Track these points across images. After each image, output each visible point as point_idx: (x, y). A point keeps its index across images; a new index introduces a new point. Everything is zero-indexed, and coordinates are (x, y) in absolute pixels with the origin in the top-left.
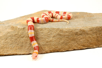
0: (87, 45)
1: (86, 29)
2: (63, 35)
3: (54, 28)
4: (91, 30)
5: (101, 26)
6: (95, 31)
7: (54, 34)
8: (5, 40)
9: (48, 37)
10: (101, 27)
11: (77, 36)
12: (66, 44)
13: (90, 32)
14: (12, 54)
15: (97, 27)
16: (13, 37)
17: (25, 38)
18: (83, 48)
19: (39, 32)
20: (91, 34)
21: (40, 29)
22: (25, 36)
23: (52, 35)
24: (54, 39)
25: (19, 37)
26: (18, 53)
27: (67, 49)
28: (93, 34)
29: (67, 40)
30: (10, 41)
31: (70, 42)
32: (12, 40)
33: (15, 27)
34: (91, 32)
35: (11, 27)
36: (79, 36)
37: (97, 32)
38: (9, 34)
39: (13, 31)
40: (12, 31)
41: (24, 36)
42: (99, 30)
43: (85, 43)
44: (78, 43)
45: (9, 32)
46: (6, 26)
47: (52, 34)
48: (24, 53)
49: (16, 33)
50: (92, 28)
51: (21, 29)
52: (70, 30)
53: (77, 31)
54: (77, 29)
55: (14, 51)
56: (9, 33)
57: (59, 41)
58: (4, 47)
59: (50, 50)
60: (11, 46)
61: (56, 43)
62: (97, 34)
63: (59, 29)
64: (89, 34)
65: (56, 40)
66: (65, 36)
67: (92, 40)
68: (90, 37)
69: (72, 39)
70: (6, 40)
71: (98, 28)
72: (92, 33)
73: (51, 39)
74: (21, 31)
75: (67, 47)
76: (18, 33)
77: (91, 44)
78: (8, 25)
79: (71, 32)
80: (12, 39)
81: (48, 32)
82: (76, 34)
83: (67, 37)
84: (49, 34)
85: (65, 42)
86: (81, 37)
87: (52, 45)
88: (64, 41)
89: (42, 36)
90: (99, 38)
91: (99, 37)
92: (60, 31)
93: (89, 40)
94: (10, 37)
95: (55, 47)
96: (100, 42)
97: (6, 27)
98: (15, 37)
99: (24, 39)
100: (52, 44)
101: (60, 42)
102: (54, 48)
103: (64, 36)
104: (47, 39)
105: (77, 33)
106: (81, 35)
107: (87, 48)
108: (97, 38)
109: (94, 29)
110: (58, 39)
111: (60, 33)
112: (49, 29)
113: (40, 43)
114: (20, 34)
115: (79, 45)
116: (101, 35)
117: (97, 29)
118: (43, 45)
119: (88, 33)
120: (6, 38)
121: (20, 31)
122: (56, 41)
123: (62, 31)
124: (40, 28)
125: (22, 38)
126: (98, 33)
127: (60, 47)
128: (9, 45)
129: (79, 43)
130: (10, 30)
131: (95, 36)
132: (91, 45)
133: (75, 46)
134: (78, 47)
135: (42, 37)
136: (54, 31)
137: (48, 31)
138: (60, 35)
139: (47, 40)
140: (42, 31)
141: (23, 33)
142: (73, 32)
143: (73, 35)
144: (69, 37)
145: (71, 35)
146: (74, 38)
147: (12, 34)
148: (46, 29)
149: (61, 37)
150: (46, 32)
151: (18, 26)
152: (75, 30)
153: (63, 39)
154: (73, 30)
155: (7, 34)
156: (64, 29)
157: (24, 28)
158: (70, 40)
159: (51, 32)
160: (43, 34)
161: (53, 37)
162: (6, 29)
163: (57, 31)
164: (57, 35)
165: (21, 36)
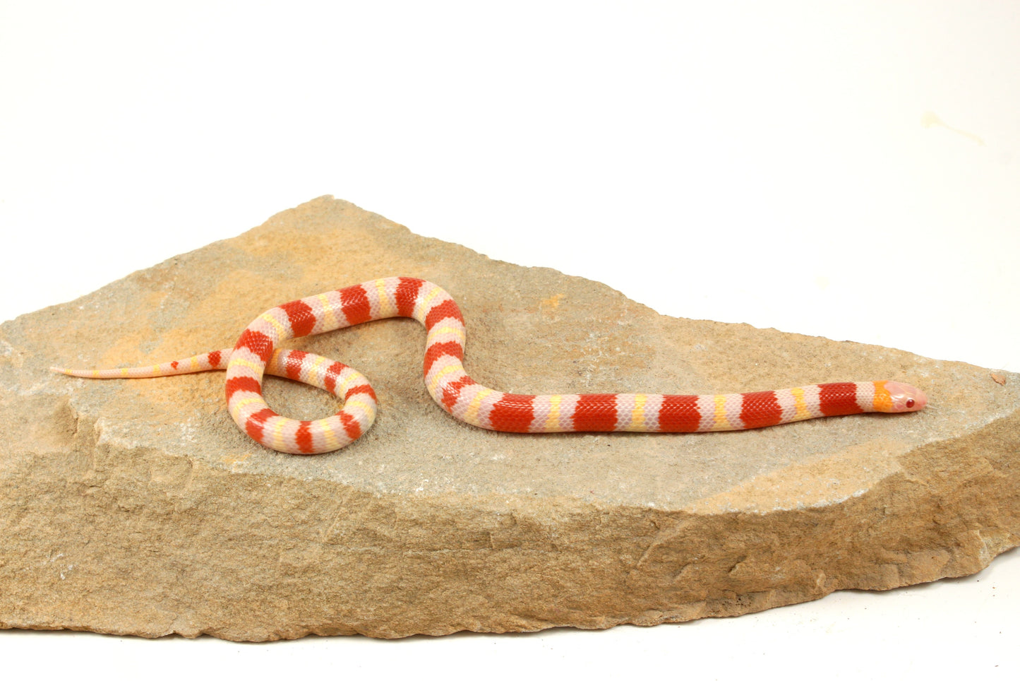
0: (550, 611)
1: (548, 515)
2: (390, 540)
3: (337, 484)
4: (581, 524)
5: (652, 505)
6: (607, 533)
7: (336, 527)
8: (13, 515)
9: (295, 536)
10: (650, 509)
11: (486, 551)
12: (411, 599)
13: (573, 537)
14: (57, 624)
15: (624, 509)
16: (71, 502)
17: (143, 519)
18: (521, 626)
19: (238, 497)
20: (580, 552)
21: (246, 480)
22: (145, 510)
23: (324, 532)
24: (333, 560)
25: (108, 507)
26: (93, 625)
27: (416, 626)
28: (597, 552)
29: (415, 573)
30: (48, 529)
31: (438, 585)
32: (63, 518)
33: (86, 422)
34: (580, 536)
35: (58, 405)
36: (497, 556)
37: (618, 539)
38: (40, 477)
39: (66, 450)
40: (58, 455)
41: (141, 507)
42: (638, 528)
43: (540, 597)
44: (488, 597)
45: (43, 458)
46: (23, 393)
47: (320, 520)
48: (132, 630)
49: (90, 475)
50: (588, 512)
51: (122, 456)
52: (443, 516)
53: (488, 523)
54: (489, 513)
55: (74, 603)
56: (38, 462)
57: (367, 577)
58: (9, 567)
59: (306, 627)
60: (50, 567)
61: (343, 583)
62: (619, 552)
63: (368, 495)
64: (567, 548)
65: (343, 568)
66: (403, 547)
67: (583, 585)
68: (573, 570)
69: (449, 567)
70: (20, 516)
71: (631, 518)
72: (590, 542)
73: (313, 553)
74: (117, 472)
75: (416, 615)
76: (100, 477)
77: (578, 608)
78: (36, 387)
79: (445, 524)
80: (62, 511)
81: (298, 507)
82: (483, 539)
83: (419, 557)
84: (304, 522)
85: (402, 585)
86: (515, 562)
87: (319, 594)
88: (394, 577)
89: (258, 526)
90: (634, 572)
91: (635, 568)
92: (374, 511)
93: (564, 587)
94: (47, 497)
95: (338, 612)
96: (638, 597)
97: (22, 402)
98: (80, 502)
99: (140, 525)
100: (316, 591)
101: (372, 584)
102: (331, 619)
103: (401, 547)
104: (291, 554)
105: (487, 534)
106: (512, 546)
107: (550, 626)
108: (624, 576)
109: (604, 520)
110: (360, 560)
111: (371, 525)
112: (301, 483)
113: (242, 575)
114: (111, 485)
115: (498, 605)
116: (646, 556)
117: (624, 520)
118: (260, 586)
119: (557, 542)
120: (21, 502)
121: (111, 465)
122: (347, 575)
123: (384, 512)
124: (245, 475)
125: (127, 519)
126: (626, 544)
127: (366, 613)
128: (43, 556)
129: (499, 596)
130: (48, 446)
131: (605, 560)
132: (577, 615)
133: (473, 610)
134: (488, 617)
135: (256, 532)
136: (340, 502)
137: (298, 498)
138: (375, 538)
139: (288, 561)
140: (254, 493)
141: (136, 486)
142: (461, 530)
143: (461, 543)
144: (433, 553)
145: (448, 542)
146: (464, 565)
147: (62, 480)
148: (281, 483)
149: (376, 550)
150: (285, 506)
151: (103, 424)
152: (473, 517)
153: (392, 568)
154: (459, 514)
155: (29, 474)
156: (404, 502)
157: (139, 452)
158: (439, 576)
159: (314, 506)
160: (263, 517)
161: (326, 544)
162: (26, 422)
163: (357, 509)
164: (354, 533)
165: (119, 502)
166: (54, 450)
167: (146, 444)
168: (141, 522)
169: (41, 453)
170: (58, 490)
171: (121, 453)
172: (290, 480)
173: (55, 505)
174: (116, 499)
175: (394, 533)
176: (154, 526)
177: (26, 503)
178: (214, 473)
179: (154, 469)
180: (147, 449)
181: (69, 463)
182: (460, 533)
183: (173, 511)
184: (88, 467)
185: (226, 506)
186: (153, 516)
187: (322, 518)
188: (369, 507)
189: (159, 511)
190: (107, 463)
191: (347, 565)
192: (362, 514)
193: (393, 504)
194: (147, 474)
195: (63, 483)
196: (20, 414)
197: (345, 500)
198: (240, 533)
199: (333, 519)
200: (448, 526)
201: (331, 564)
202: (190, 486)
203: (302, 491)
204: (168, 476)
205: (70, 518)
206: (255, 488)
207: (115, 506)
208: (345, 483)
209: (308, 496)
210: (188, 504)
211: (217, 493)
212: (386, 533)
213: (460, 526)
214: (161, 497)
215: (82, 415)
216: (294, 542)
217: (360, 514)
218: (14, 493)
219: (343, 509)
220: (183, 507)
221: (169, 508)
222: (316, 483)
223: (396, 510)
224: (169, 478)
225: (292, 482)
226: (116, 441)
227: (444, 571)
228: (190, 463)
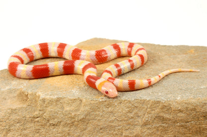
2: (170, 120)
3: (144, 100)
7: (146, 117)
8: (4, 133)
9: (129, 124)
17: (61, 127)
19: (103, 111)
22: (62, 123)
23: (140, 121)
25: (45, 125)
29: (181, 133)
32: (26, 132)
33: (32, 94)
35: (18, 92)
38: (14, 117)
39: (25, 106)
40: (21, 108)
45: (15, 110)
46: (3, 90)
47: (138, 116)
49: (37, 113)
51: (51, 102)
52: (191, 107)
56: (13, 111)
63: (159, 102)
66: (175, 122)
69: (194, 129)
70: (7, 133)
73: (137, 130)
74: (49, 109)
76: (41, 113)
78: (7, 88)
79: (191, 110)
80: (25, 129)
81: (129, 112)
83: (182, 126)
84: (132, 118)
89: (112, 121)
92: (162, 108)
94: (18, 124)
97: (3, 92)
98: (32, 125)
99: (60, 130)
103: (174, 122)
104: (128, 132)
110: (158, 130)
111: (162, 114)
112: (130, 102)
114: (46, 115)
120: (7, 127)
121: (46, 107)
123: (167, 108)
125: (54, 128)
130: (17, 105)
135: (112, 124)
136: (146, 107)
137: (128, 108)
138: (163, 120)
139: (127, 134)
140: (110, 108)
141: (57, 114)
142: (198, 112)
143: (199, 118)
144: (188, 123)
145: (193, 118)
146: (200, 128)
147: (24, 117)
148: (121, 102)
149: (164, 125)
150: (124, 112)
151: (40, 93)
152: (203, 106)
153: (171, 132)
154: (197, 106)
155: (10, 116)
156: (174, 103)
157: (58, 100)
158: (190, 134)
159: (136, 111)
160: (115, 118)
161: (143, 125)
162: (5, 99)
163: (155, 109)
164: (154, 119)
165: (50, 122)
166: (19, 106)
167: (61, 96)
168: (60, 129)
169: (14, 108)
170: (23, 122)
171: (50, 101)
172: (125, 101)
173: (22, 127)
174: (48, 121)
175: (171, 117)
176: (66, 129)
177: (9, 128)
178: (92, 102)
179: (65, 105)
180: (61, 98)
181: (26, 110)
182: (198, 113)
183: (75, 121)
184: (35, 111)
185: (98, 115)
186: (66, 125)
187: (140, 115)
188: (160, 107)
189: (68, 122)
190: (44, 106)
191: (152, 133)
192: (157, 110)
193: (170, 104)
194: (63, 108)
195: (24, 118)
196: (3, 97)
197: (149, 106)
198: (105, 125)
199: (144, 115)
200: (193, 111)
201: (146, 133)
202: (82, 109)
203: (130, 105)
204: (72, 107)
205: (28, 131)
206: (110, 106)
207: (48, 124)
208: (148, 99)
209: (133, 106)
210: (82, 117)
211: (94, 110)
212: (168, 117)
213: (198, 110)
214: (70, 115)
215: (30, 92)
216: (128, 126)
217: (156, 110)
218: (4, 124)
219: (149, 110)
220: (80, 118)
221: (73, 120)
222: (136, 101)
223: (172, 106)
224: (72, 108)
225: (126, 101)
226: (48, 97)
227: (192, 131)
228: (81, 101)
